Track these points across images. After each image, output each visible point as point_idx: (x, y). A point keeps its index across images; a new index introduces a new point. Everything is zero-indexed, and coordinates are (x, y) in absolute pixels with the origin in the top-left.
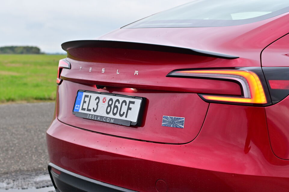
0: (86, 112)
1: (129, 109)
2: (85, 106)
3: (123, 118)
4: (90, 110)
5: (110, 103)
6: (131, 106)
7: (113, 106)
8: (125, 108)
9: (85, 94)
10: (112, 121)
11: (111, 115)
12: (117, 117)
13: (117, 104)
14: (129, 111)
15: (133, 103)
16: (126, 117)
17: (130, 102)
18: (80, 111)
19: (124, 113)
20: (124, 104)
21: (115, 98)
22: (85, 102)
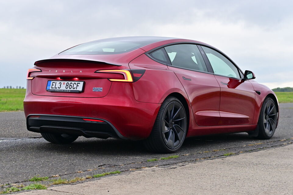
0: (54, 89)
1: (77, 86)
2: (53, 87)
3: (75, 89)
4: (57, 88)
5: (67, 84)
6: (78, 85)
7: (69, 86)
8: (75, 86)
9: (52, 82)
10: (69, 91)
11: (68, 89)
12: (72, 89)
13: (71, 84)
14: (78, 87)
15: (79, 83)
16: (76, 89)
17: (78, 83)
18: (51, 89)
19: (75, 88)
20: (75, 84)
21: (70, 82)
22: (53, 85)
